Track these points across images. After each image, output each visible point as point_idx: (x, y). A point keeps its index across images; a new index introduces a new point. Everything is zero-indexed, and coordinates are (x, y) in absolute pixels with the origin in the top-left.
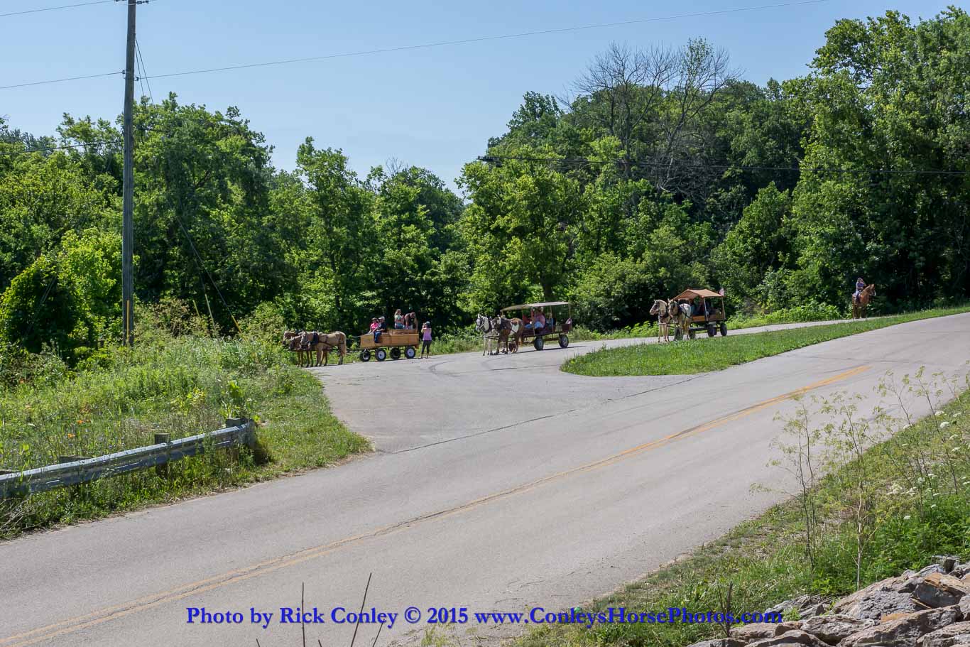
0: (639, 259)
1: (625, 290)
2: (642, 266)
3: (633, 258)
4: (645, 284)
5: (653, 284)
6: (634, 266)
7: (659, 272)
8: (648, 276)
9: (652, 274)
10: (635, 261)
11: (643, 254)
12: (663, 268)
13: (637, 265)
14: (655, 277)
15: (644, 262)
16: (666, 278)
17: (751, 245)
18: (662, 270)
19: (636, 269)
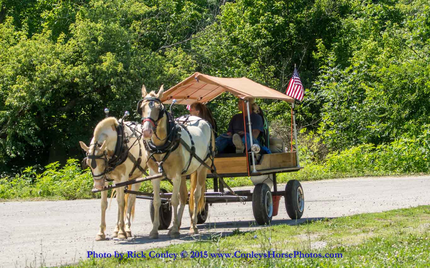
0: (63, 35)
1: (33, 94)
2: (69, 49)
3: (49, 32)
4: (72, 85)
5: (89, 85)
6: (53, 48)
7: (101, 62)
8: (81, 69)
9: (88, 64)
10: (54, 39)
11: (72, 26)
12: (109, 54)
13: (58, 47)
14: (93, 71)
15: (72, 41)
16: (115, 74)
17: (266, 28)
18: (109, 59)
19: (57, 54)
